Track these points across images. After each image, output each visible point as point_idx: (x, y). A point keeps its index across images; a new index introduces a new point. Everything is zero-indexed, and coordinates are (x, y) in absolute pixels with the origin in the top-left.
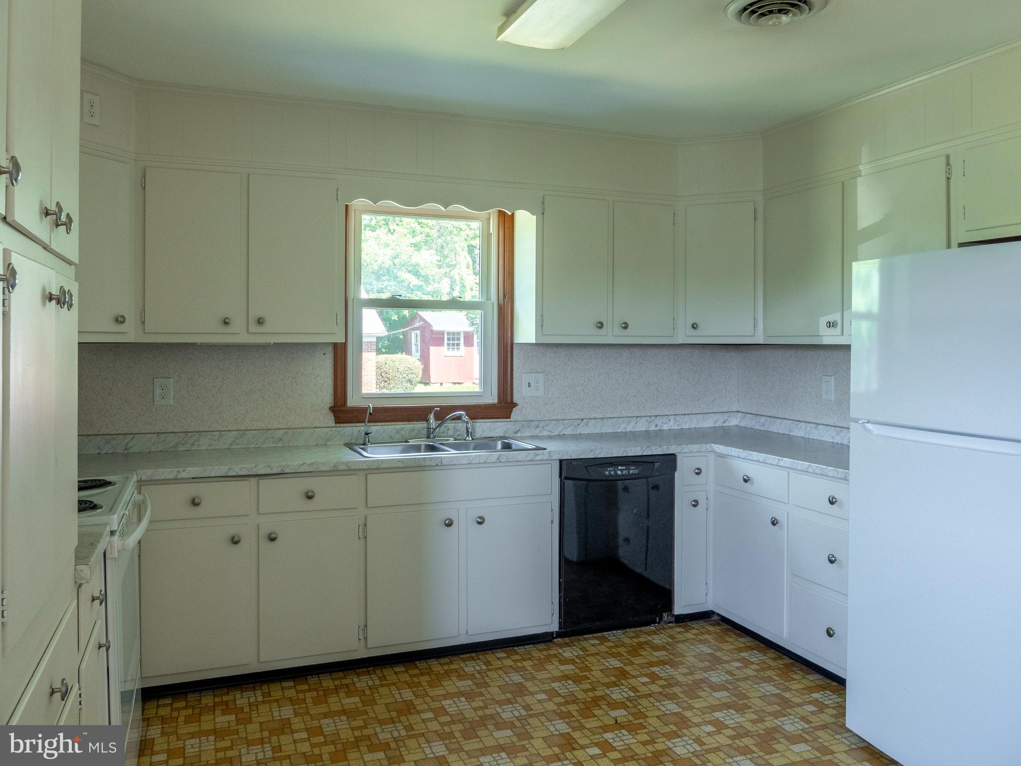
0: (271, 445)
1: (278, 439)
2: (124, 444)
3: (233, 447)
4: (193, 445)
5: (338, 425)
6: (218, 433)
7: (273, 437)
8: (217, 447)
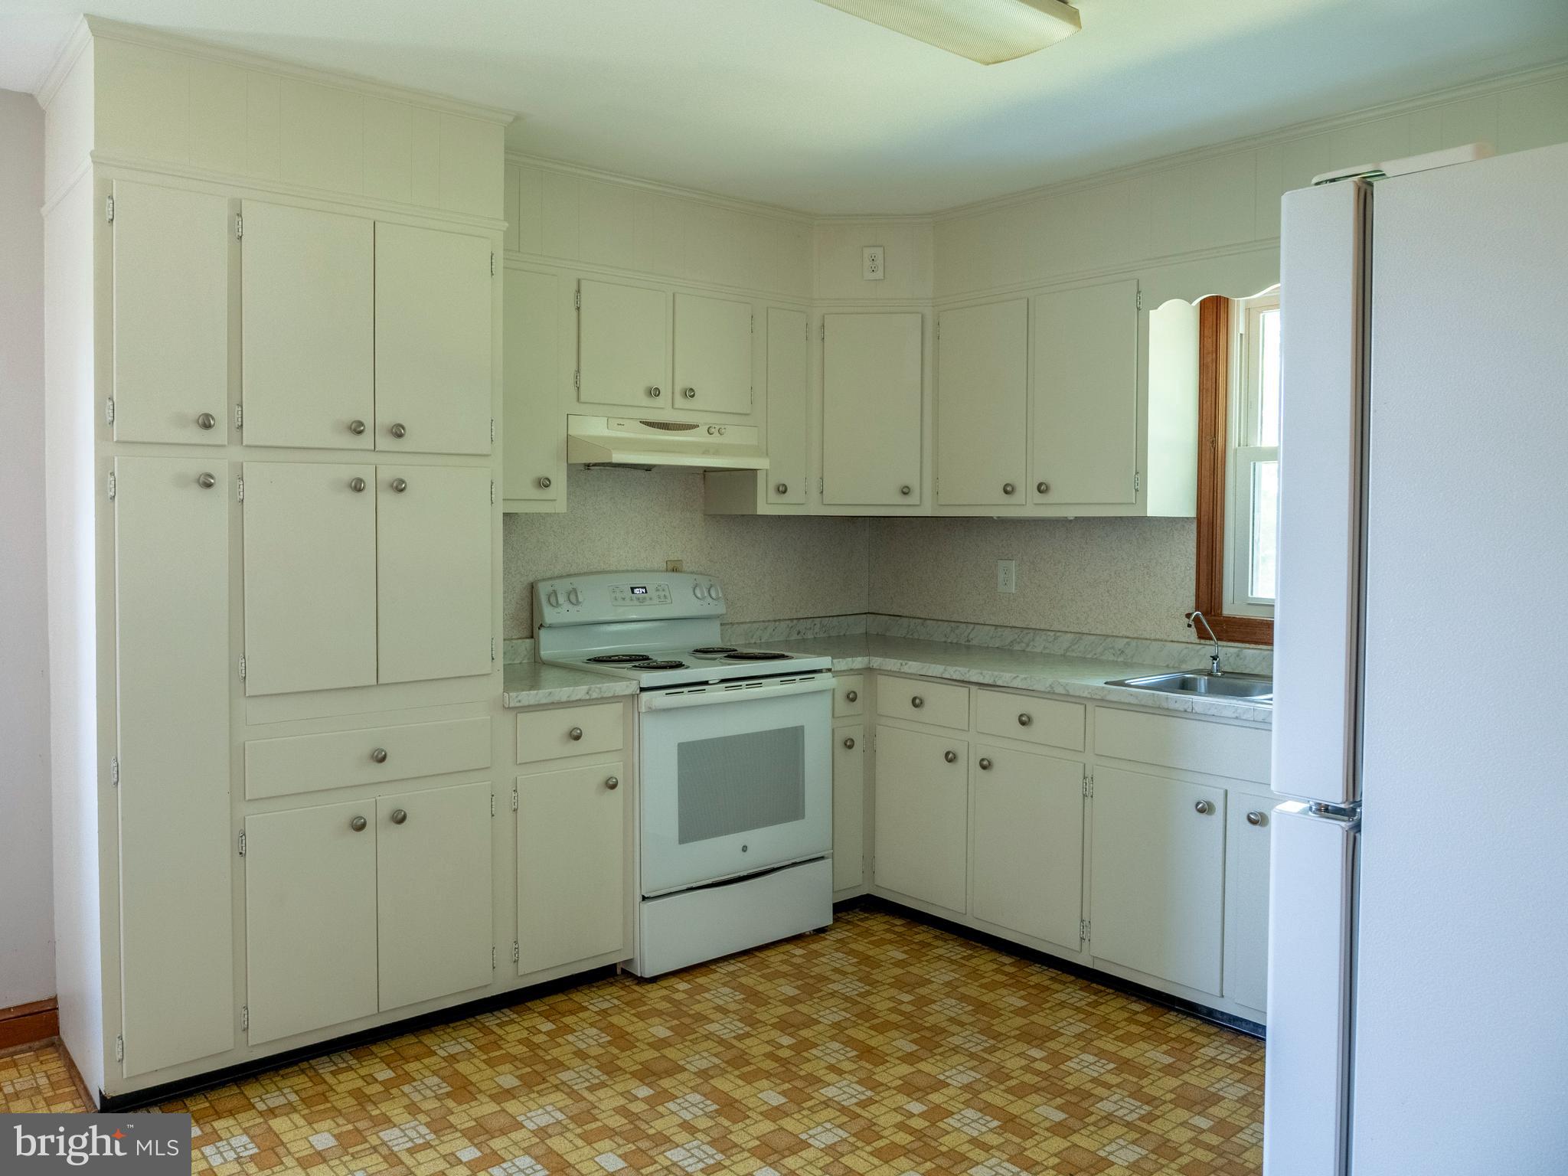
0: (1111, 658)
1: (1120, 650)
2: (966, 634)
3: (1068, 654)
4: (1028, 645)
5: (1203, 641)
6: (1053, 633)
7: (1113, 648)
8: (1052, 652)
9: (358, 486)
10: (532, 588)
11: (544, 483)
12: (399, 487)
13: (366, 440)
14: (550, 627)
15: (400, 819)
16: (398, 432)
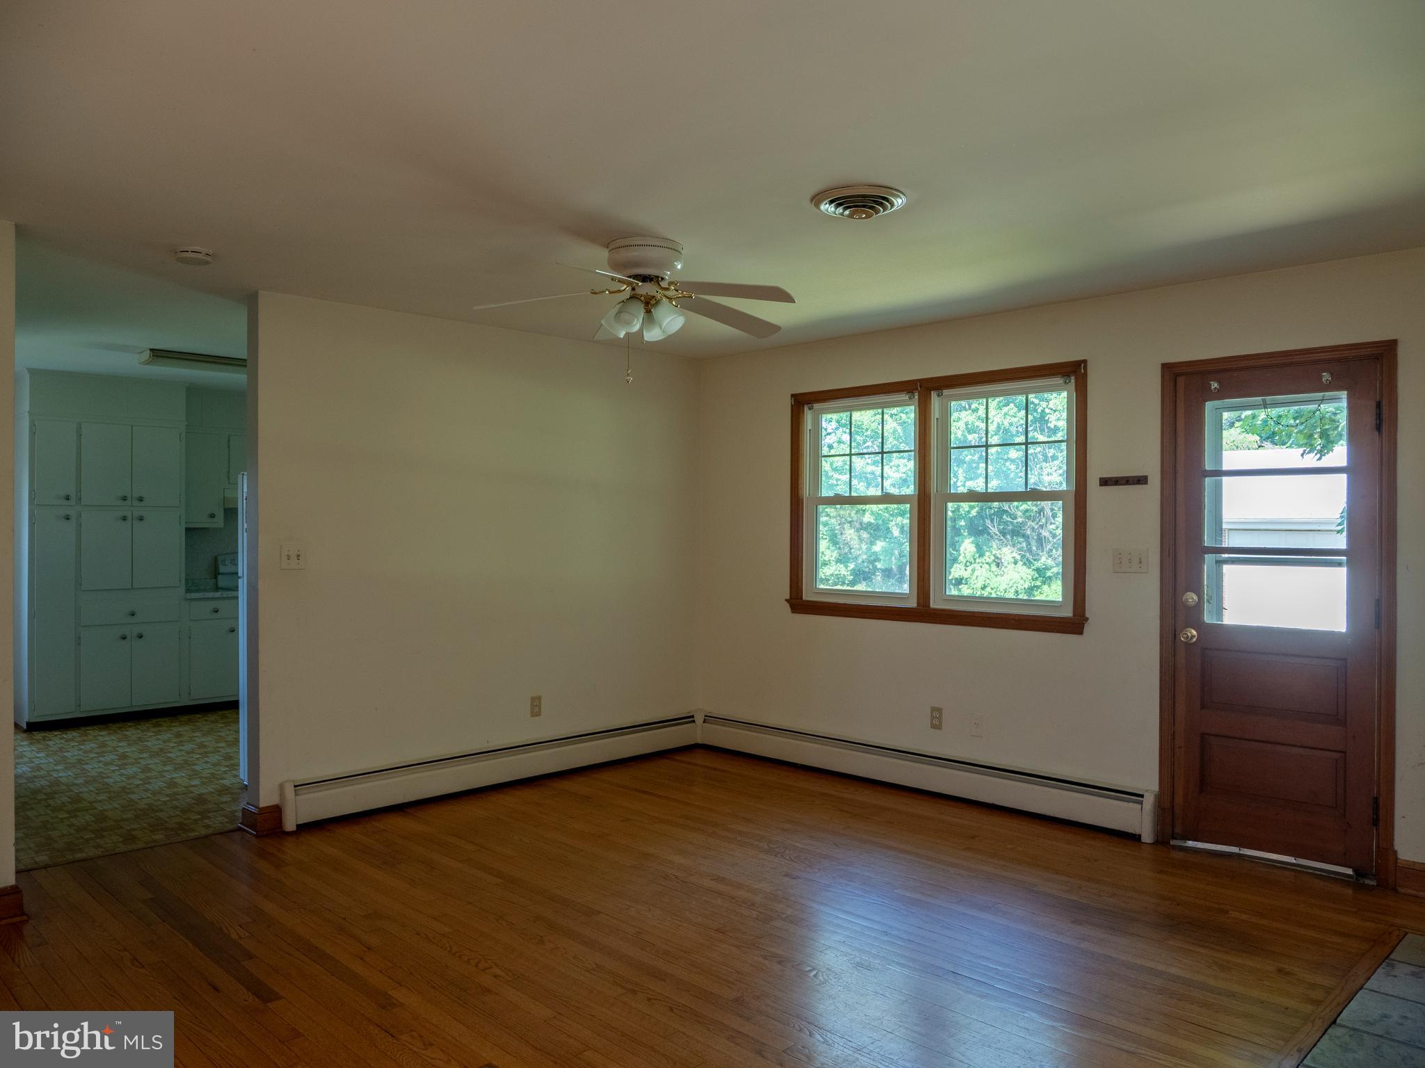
9: (124, 519)
10: (216, 559)
11: (212, 516)
12: (141, 519)
13: (128, 502)
14: (222, 574)
15: (140, 636)
16: (141, 499)
